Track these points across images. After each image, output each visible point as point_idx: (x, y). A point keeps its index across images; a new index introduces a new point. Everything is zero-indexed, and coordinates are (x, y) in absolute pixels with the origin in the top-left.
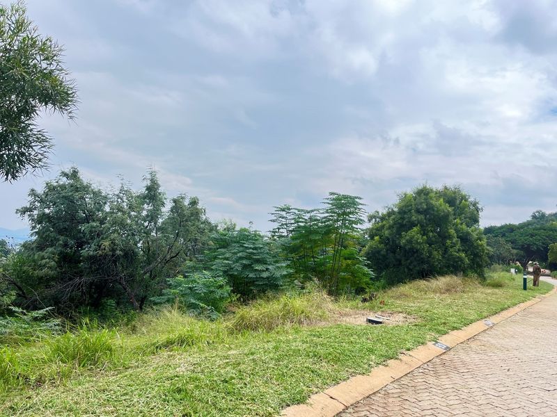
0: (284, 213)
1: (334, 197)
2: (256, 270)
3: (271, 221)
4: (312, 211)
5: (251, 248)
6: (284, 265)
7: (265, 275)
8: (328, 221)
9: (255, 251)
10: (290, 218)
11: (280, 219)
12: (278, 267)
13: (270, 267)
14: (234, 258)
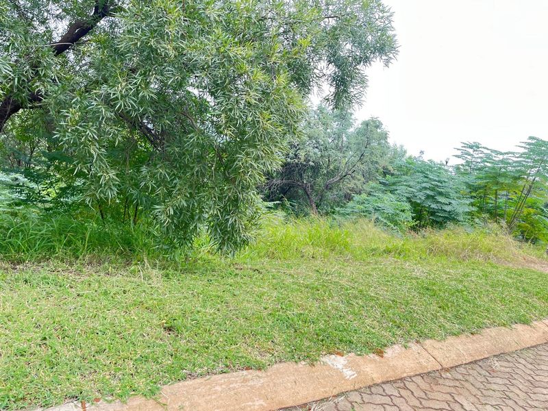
0: (471, 151)
1: (533, 142)
2: (438, 202)
3: (456, 156)
4: (506, 153)
5: (435, 181)
6: (468, 202)
7: (448, 208)
8: (520, 166)
9: (439, 184)
10: (477, 156)
11: (466, 156)
12: (460, 203)
13: (453, 202)
14: (418, 187)
